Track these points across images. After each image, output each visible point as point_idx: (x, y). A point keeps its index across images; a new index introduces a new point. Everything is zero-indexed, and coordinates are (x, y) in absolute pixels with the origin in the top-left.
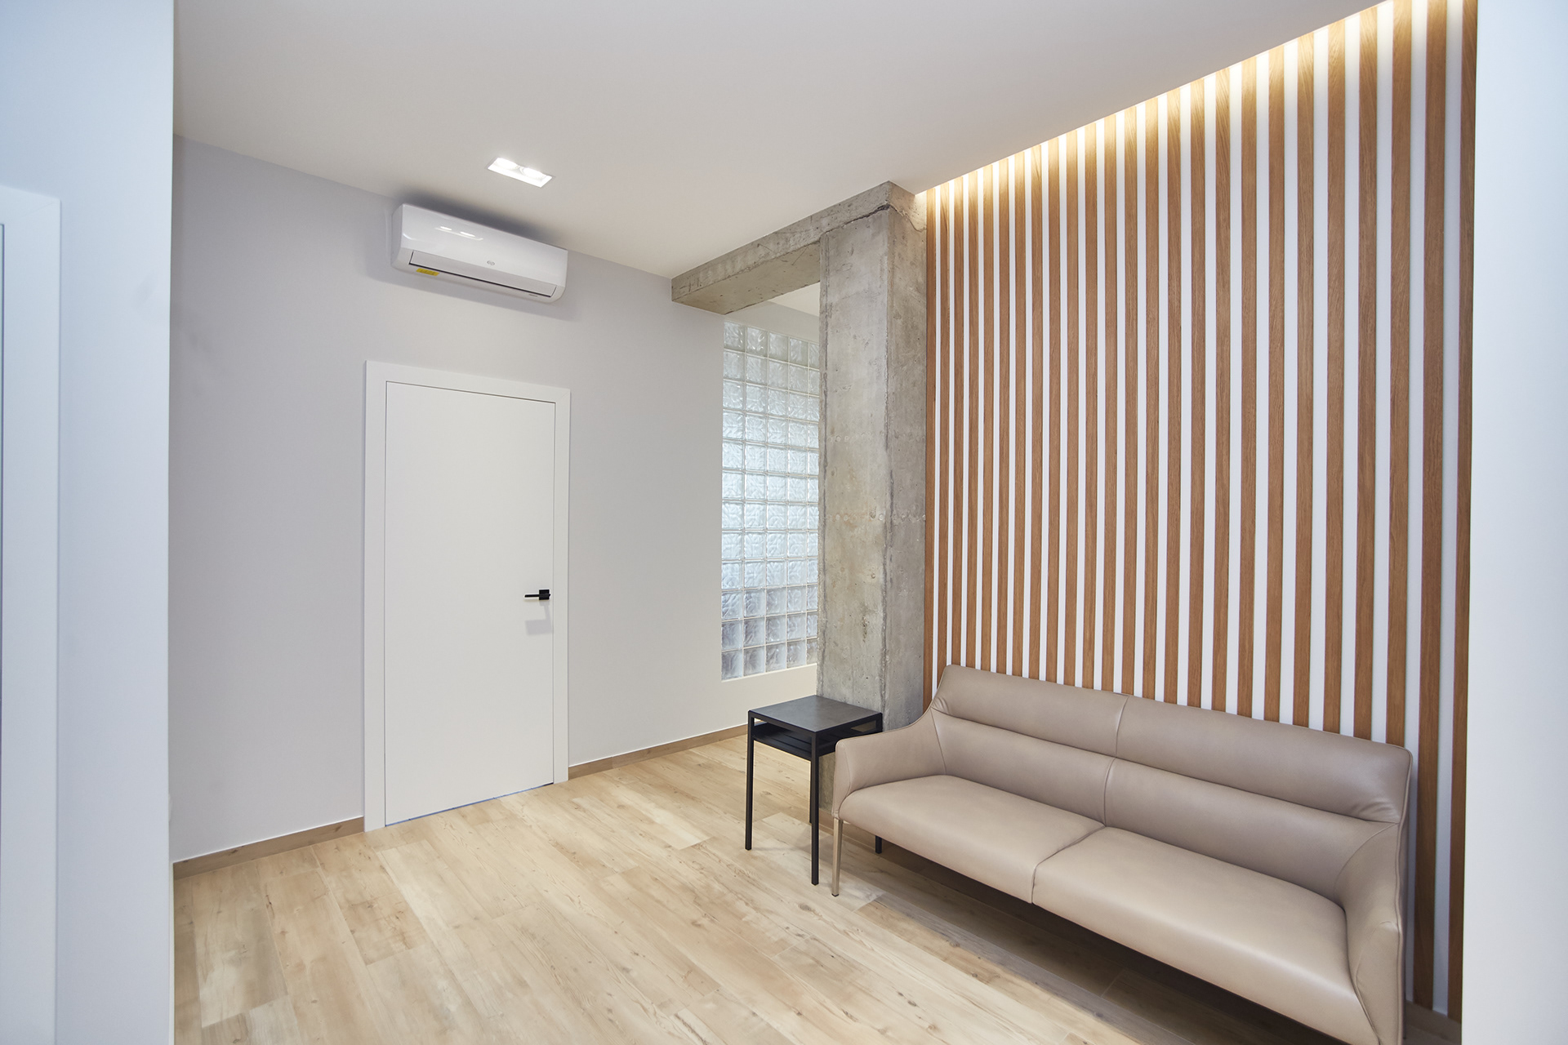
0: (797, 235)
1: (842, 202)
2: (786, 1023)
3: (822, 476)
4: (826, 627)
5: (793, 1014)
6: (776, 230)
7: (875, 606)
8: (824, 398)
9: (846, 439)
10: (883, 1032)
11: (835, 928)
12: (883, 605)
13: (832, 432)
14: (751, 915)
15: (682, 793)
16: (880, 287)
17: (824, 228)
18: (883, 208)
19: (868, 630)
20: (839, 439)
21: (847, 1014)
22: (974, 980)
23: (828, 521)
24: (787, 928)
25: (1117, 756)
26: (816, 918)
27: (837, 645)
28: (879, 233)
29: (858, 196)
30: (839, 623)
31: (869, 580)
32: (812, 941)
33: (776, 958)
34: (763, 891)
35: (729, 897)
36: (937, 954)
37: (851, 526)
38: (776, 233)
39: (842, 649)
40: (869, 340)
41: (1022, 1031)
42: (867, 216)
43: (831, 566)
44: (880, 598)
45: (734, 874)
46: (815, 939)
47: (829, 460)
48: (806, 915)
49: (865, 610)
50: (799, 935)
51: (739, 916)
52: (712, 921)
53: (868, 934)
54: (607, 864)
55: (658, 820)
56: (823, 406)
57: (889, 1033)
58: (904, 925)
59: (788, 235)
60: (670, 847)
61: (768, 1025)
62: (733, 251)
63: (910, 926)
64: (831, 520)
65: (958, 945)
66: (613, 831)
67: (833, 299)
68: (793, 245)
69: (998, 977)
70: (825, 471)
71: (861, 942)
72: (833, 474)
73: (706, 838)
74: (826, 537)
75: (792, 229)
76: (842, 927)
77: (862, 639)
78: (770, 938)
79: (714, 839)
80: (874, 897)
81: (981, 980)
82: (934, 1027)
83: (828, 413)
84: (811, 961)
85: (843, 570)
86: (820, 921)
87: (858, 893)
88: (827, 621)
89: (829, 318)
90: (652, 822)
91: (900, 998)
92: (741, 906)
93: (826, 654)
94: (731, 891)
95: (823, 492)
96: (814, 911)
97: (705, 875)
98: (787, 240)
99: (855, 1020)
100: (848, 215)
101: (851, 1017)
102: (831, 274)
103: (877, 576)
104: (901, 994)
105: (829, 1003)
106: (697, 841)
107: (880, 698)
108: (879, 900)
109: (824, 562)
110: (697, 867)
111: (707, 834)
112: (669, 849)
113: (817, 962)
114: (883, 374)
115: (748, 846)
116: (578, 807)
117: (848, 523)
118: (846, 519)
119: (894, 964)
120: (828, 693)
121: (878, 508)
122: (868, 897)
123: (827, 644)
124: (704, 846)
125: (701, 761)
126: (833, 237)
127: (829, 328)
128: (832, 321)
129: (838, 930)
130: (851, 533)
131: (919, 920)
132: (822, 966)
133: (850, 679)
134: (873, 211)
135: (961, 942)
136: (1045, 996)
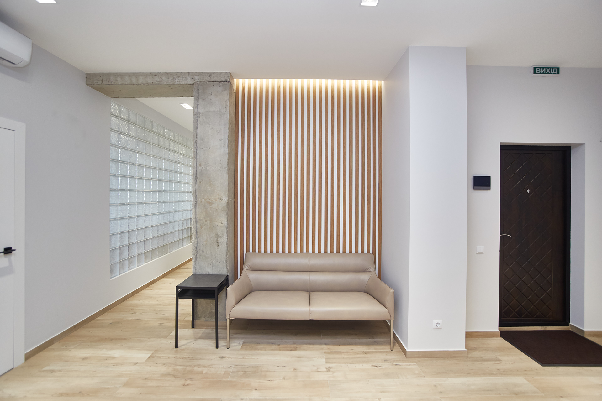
0: (180, 78)
1: (207, 72)
2: (255, 395)
3: (194, 182)
4: (197, 245)
5: (254, 391)
6: (167, 72)
7: (223, 234)
8: (195, 150)
9: (208, 169)
10: (284, 379)
11: (239, 358)
12: (227, 234)
13: (200, 165)
14: (205, 370)
15: (116, 339)
16: (225, 111)
17: (196, 80)
18: (227, 81)
19: (220, 244)
20: (204, 168)
21: (269, 380)
22: (292, 352)
23: (198, 202)
24: (223, 367)
25: (310, 271)
26: (230, 359)
27: (203, 251)
28: (225, 90)
29: (215, 73)
30: (204, 243)
31: (220, 224)
32: (236, 366)
33: (230, 379)
34: (200, 360)
35: (188, 368)
36: (276, 350)
37: (210, 203)
38: (167, 73)
39: (206, 253)
40: (220, 131)
41: (315, 357)
42: (219, 82)
43: (200, 220)
44: (226, 231)
45: (181, 360)
46: (236, 365)
47: (198, 176)
48: (224, 360)
49: (218, 236)
50: (230, 367)
51: (201, 373)
52: (191, 380)
53: (251, 355)
54: (109, 387)
55: (116, 355)
56: (195, 154)
57: (286, 378)
58: (259, 347)
59: (175, 76)
60: (137, 363)
61: (250, 399)
62: (137, 73)
63: (261, 346)
64: (200, 201)
65: (279, 345)
66: (95, 371)
67: (201, 110)
68: (177, 81)
69: (297, 347)
70: (196, 181)
71: (252, 358)
72: (200, 182)
73: (152, 352)
74: (197, 208)
75: (178, 75)
76: (242, 357)
77: (217, 248)
78: (220, 374)
79: (156, 351)
80: (241, 343)
81: (294, 351)
82: (295, 369)
83: (198, 157)
84: (242, 373)
85: (206, 221)
86: (232, 359)
87: (236, 344)
88: (198, 243)
89: (198, 118)
90: (113, 358)
91: (279, 367)
92: (196, 369)
93: (197, 256)
94: (187, 366)
95: (195, 189)
96: (227, 357)
97: (168, 366)
98: (174, 79)
99: (274, 381)
100: (209, 78)
101: (272, 381)
102: (200, 100)
103: (224, 223)
104: (278, 366)
105: (261, 381)
106: (149, 355)
107: (226, 269)
108: (244, 343)
109: (196, 219)
110: (160, 365)
111: (151, 350)
112: (137, 364)
113: (245, 371)
114: (227, 145)
115: (177, 346)
116: (52, 371)
117: (209, 203)
118: (208, 200)
119: (268, 359)
120: (199, 272)
121: (224, 196)
122: (239, 344)
123: (198, 252)
124: (154, 355)
125: (110, 322)
126: (201, 85)
127: (198, 122)
128: (200, 119)
129: (241, 358)
130: (210, 207)
131: (262, 343)
132: (248, 372)
133: (211, 264)
134: (222, 81)
135: (279, 343)
136: (311, 346)
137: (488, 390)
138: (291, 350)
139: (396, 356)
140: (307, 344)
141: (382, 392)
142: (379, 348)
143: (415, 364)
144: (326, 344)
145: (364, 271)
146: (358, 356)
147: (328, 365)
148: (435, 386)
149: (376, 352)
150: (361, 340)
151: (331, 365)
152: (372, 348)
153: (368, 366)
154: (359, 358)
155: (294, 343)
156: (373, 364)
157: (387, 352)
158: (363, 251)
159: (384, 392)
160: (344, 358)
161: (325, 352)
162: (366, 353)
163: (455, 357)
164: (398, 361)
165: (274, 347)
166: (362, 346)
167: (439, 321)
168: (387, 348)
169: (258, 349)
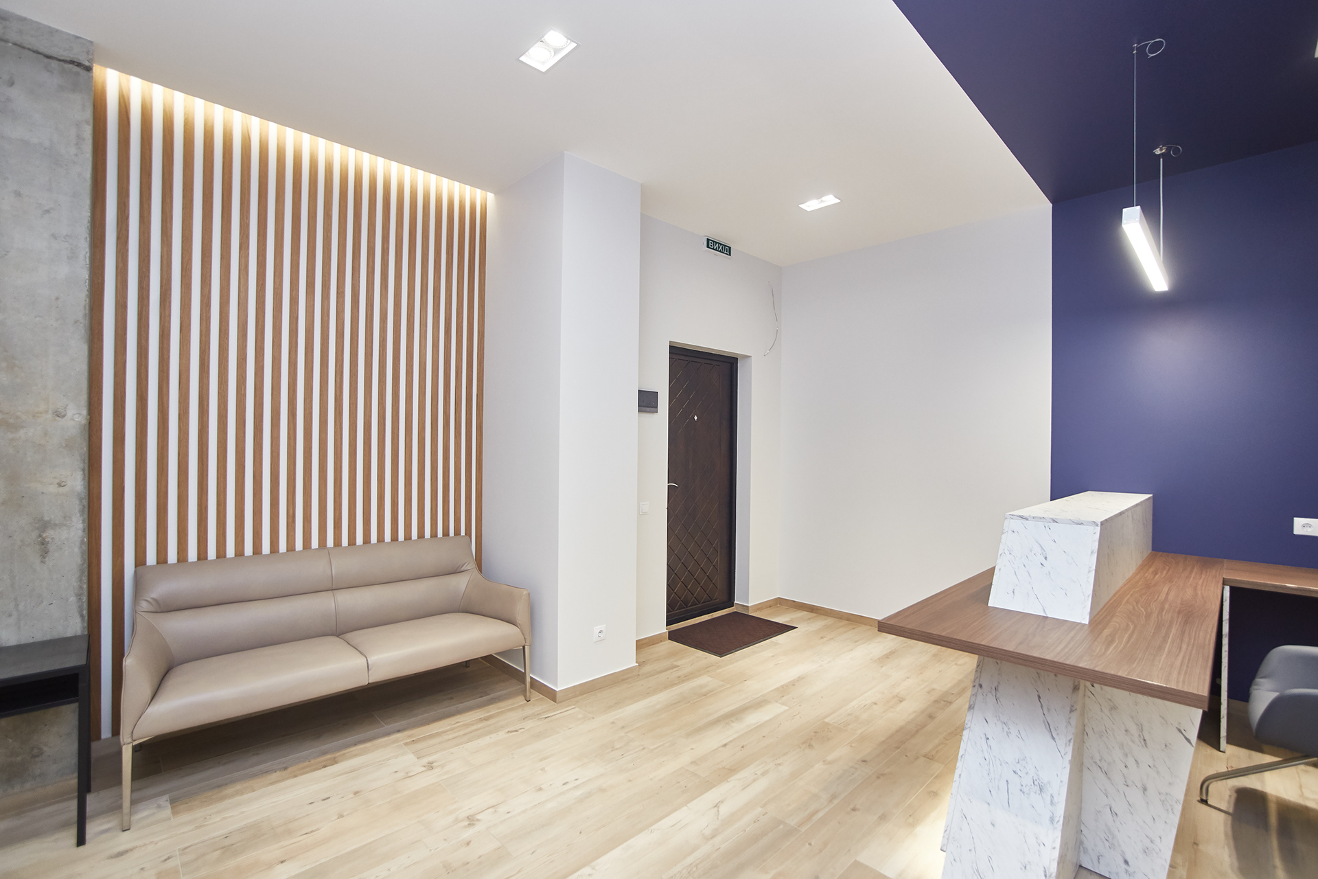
2: (288, 870)
7: (67, 518)
10: (341, 816)
11: (184, 833)
12: (82, 515)
19: (51, 548)
22: (328, 768)
24: (142, 869)
25: (333, 589)
31: (53, 489)
32: (185, 851)
37: (10, 425)
46: (184, 849)
48: (131, 855)
49: (44, 525)
50: (164, 861)
57: (345, 814)
69: (335, 758)
71: (225, 818)
76: (189, 828)
77: (37, 560)
80: (166, 804)
81: (331, 765)
82: (356, 793)
84: (217, 852)
86: (160, 843)
87: (150, 812)
91: (313, 805)
96: (136, 848)
99: (318, 829)
101: (312, 832)
103: (68, 483)
104: (311, 803)
105: (284, 843)
108: (173, 801)
122: (160, 807)
129: (190, 831)
130: (11, 436)
131: (234, 781)
132: (233, 845)
133: (10, 615)
134: (62, 58)
135: (284, 765)
136: (368, 745)
137: (676, 703)
138: (325, 766)
139: (539, 705)
140: (355, 744)
141: (541, 760)
142: (503, 705)
143: (573, 707)
144: (399, 731)
145: (455, 571)
146: (474, 727)
147: (425, 761)
148: (613, 723)
149: (503, 712)
150: (466, 703)
151: (430, 759)
152: (493, 709)
153: (502, 735)
154: (477, 730)
155: (325, 753)
156: (508, 730)
157: (521, 706)
158: (446, 534)
159: (545, 758)
160: (449, 740)
161: (406, 744)
162: (487, 719)
163: (624, 680)
164: (545, 712)
165: (274, 776)
166: (473, 712)
167: (602, 627)
168: (520, 700)
169: (232, 796)
